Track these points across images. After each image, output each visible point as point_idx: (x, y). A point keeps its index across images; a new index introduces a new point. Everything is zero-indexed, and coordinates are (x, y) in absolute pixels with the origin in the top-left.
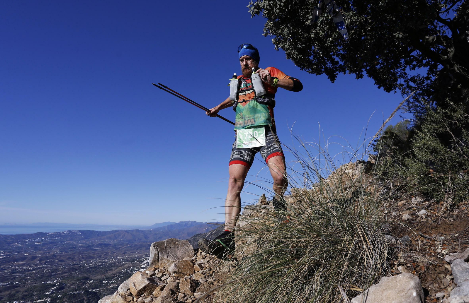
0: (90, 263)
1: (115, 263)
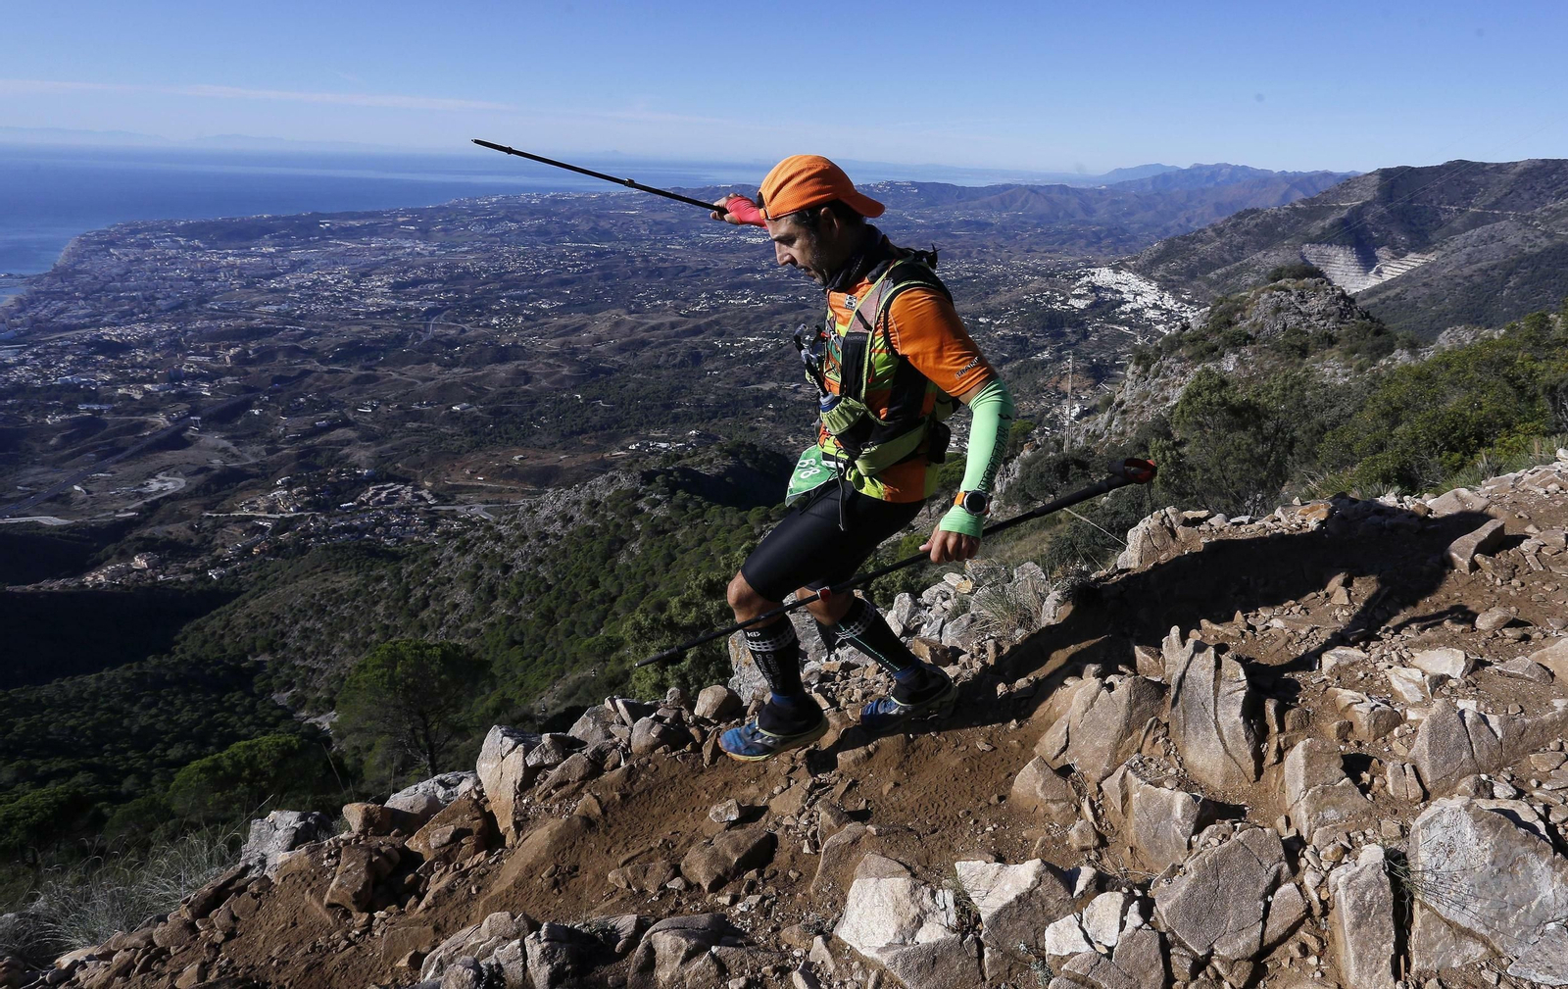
0: (946, 270)
1: (1005, 275)
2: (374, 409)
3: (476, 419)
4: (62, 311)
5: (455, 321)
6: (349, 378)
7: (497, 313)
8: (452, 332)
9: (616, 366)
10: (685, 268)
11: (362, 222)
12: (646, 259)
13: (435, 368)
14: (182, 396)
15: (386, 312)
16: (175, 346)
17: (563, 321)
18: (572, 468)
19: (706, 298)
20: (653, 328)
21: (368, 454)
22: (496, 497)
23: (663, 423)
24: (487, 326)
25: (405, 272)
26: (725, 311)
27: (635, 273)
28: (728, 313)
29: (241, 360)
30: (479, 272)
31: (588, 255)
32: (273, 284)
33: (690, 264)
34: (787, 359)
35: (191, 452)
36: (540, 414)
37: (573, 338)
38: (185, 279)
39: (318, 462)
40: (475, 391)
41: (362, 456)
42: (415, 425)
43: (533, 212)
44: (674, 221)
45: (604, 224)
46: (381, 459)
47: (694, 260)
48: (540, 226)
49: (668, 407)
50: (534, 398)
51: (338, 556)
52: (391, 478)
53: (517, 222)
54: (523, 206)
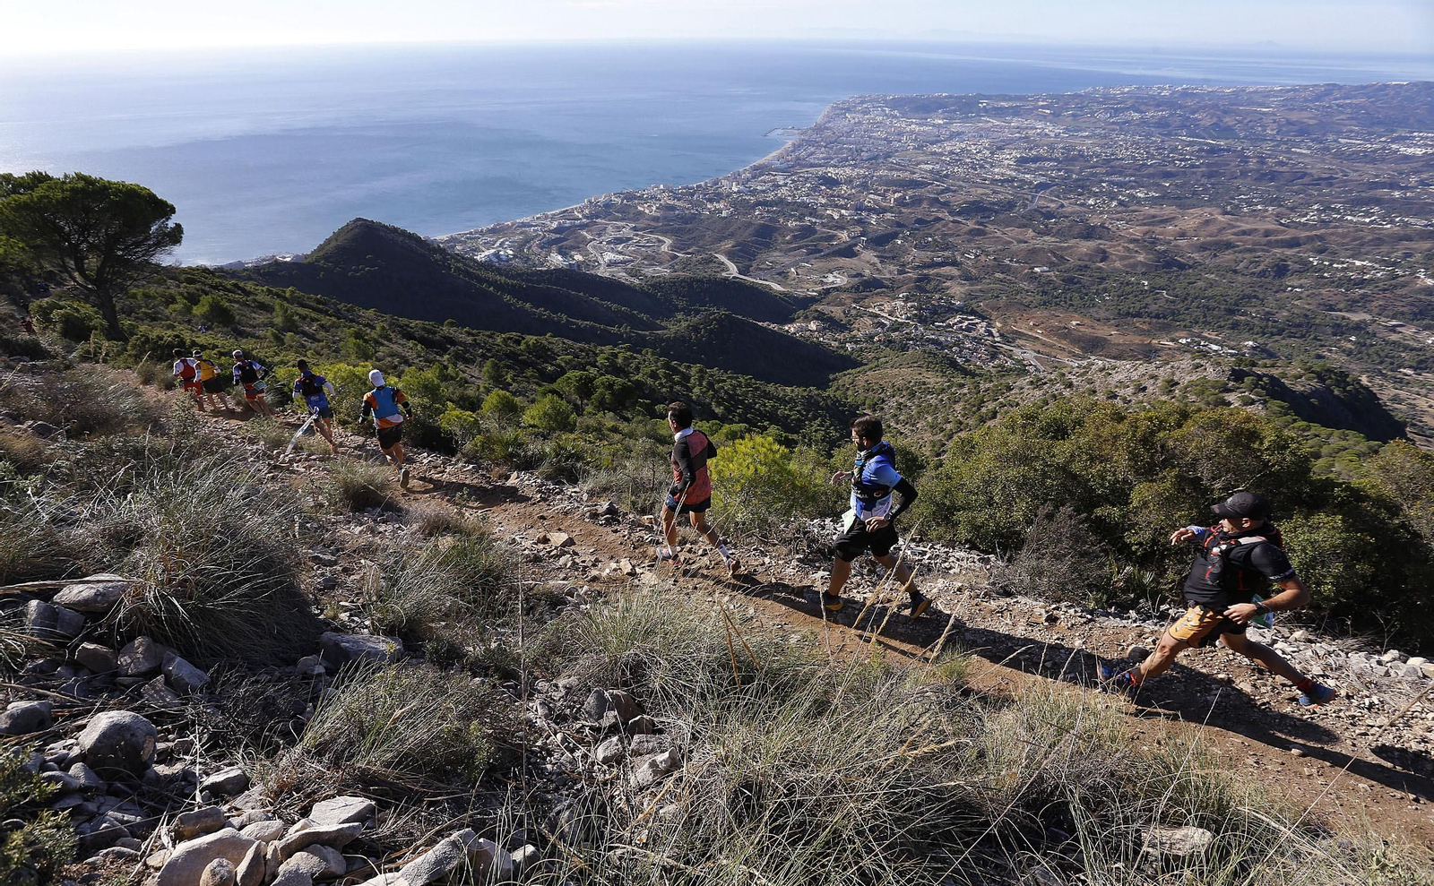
2: (977, 256)
3: (1050, 282)
4: (812, 154)
5: (1058, 197)
6: (966, 229)
7: (1095, 195)
8: (1053, 205)
9: (1191, 263)
10: (1305, 174)
11: (1010, 104)
12: (1262, 161)
13: (1030, 233)
14: (860, 222)
15: (1007, 181)
16: (864, 187)
17: (1152, 211)
18: (1119, 344)
19: (1318, 210)
20: (1244, 233)
21: (962, 290)
22: (1047, 350)
23: (1220, 327)
24: (1082, 205)
25: (1031, 149)
26: (1336, 227)
27: (1244, 174)
28: (1340, 230)
29: (901, 202)
30: (1091, 156)
31: (1201, 150)
32: (935, 148)
33: (1313, 171)
34: (1399, 292)
35: (854, 260)
36: (1105, 290)
37: (1158, 229)
38: (881, 139)
39: (928, 288)
40: (1057, 259)
41: (957, 291)
42: (1002, 276)
43: (1159, 103)
44: (1312, 122)
45: (1228, 120)
46: (970, 296)
47: (1317, 168)
48: (1163, 117)
49: (1231, 312)
50: (1105, 275)
51: (930, 359)
52: (973, 313)
53: (1141, 112)
54: (1153, 97)
